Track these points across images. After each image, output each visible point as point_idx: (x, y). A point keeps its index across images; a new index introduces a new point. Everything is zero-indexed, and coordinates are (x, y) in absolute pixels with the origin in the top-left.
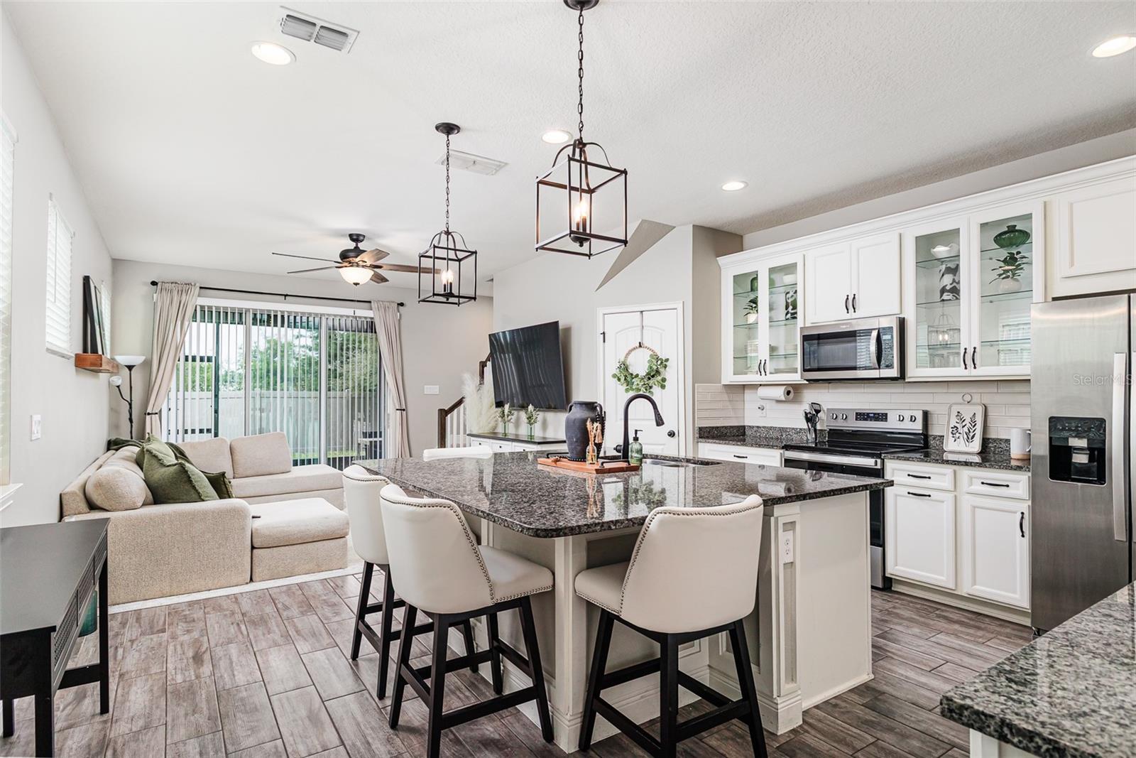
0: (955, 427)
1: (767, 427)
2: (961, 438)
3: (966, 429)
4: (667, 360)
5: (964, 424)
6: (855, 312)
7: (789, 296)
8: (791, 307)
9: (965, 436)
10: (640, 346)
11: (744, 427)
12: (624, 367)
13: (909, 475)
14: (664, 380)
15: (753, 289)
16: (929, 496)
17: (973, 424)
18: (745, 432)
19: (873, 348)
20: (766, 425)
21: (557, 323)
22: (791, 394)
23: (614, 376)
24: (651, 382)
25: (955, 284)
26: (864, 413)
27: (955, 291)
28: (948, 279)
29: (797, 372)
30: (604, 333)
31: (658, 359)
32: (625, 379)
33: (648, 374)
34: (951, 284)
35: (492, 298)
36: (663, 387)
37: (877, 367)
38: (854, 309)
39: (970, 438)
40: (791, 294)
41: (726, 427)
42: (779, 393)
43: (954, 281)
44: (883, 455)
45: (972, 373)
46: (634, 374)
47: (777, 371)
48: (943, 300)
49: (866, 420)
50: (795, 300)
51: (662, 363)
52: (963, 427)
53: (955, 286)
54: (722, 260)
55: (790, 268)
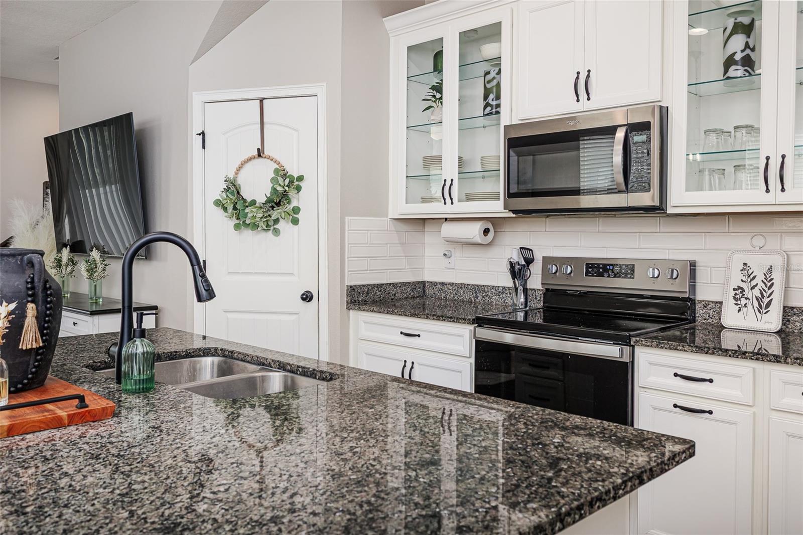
0: (739, 288)
1: (456, 285)
2: (750, 306)
3: (756, 292)
4: (300, 178)
5: (753, 283)
6: (589, 99)
7: (489, 77)
8: (492, 96)
9: (756, 304)
10: (259, 155)
11: (424, 283)
12: (233, 188)
13: (676, 375)
14: (296, 210)
15: (438, 68)
16: (710, 412)
17: (769, 284)
18: (424, 292)
19: (618, 159)
20: (454, 281)
21: (129, 117)
22: (489, 234)
23: (218, 203)
24: (275, 214)
25: (748, 51)
26: (599, 265)
27: (748, 63)
28: (737, 43)
29: (498, 199)
30: (203, 133)
31: (285, 176)
32: (235, 208)
33: (269, 200)
34: (742, 51)
35: (58, 86)
36: (295, 222)
37: (623, 187)
38: (588, 94)
39: (764, 306)
40: (493, 74)
41: (394, 285)
42: (473, 231)
43: (747, 45)
44: (633, 339)
45: (775, 200)
46: (249, 200)
47: (469, 198)
48: (728, 78)
49: (601, 275)
50: (498, 85)
51: (291, 182)
52: (753, 288)
53: (748, 55)
54: (393, 22)
55: (493, 32)
